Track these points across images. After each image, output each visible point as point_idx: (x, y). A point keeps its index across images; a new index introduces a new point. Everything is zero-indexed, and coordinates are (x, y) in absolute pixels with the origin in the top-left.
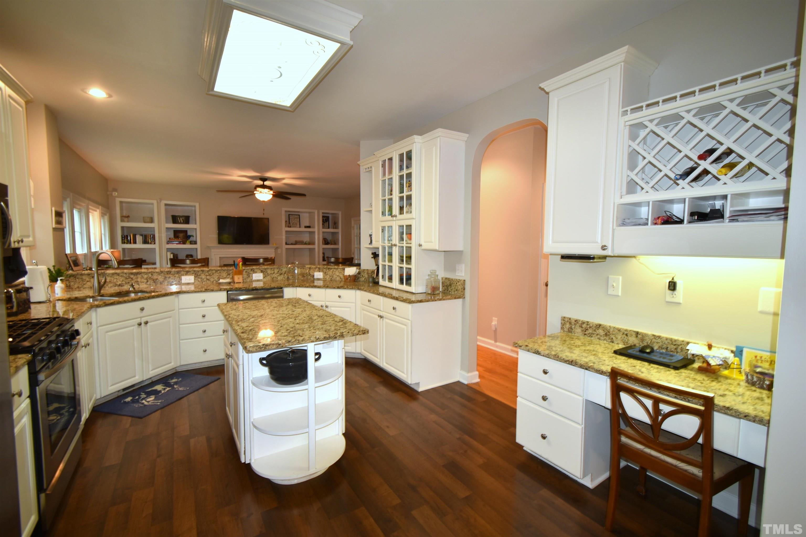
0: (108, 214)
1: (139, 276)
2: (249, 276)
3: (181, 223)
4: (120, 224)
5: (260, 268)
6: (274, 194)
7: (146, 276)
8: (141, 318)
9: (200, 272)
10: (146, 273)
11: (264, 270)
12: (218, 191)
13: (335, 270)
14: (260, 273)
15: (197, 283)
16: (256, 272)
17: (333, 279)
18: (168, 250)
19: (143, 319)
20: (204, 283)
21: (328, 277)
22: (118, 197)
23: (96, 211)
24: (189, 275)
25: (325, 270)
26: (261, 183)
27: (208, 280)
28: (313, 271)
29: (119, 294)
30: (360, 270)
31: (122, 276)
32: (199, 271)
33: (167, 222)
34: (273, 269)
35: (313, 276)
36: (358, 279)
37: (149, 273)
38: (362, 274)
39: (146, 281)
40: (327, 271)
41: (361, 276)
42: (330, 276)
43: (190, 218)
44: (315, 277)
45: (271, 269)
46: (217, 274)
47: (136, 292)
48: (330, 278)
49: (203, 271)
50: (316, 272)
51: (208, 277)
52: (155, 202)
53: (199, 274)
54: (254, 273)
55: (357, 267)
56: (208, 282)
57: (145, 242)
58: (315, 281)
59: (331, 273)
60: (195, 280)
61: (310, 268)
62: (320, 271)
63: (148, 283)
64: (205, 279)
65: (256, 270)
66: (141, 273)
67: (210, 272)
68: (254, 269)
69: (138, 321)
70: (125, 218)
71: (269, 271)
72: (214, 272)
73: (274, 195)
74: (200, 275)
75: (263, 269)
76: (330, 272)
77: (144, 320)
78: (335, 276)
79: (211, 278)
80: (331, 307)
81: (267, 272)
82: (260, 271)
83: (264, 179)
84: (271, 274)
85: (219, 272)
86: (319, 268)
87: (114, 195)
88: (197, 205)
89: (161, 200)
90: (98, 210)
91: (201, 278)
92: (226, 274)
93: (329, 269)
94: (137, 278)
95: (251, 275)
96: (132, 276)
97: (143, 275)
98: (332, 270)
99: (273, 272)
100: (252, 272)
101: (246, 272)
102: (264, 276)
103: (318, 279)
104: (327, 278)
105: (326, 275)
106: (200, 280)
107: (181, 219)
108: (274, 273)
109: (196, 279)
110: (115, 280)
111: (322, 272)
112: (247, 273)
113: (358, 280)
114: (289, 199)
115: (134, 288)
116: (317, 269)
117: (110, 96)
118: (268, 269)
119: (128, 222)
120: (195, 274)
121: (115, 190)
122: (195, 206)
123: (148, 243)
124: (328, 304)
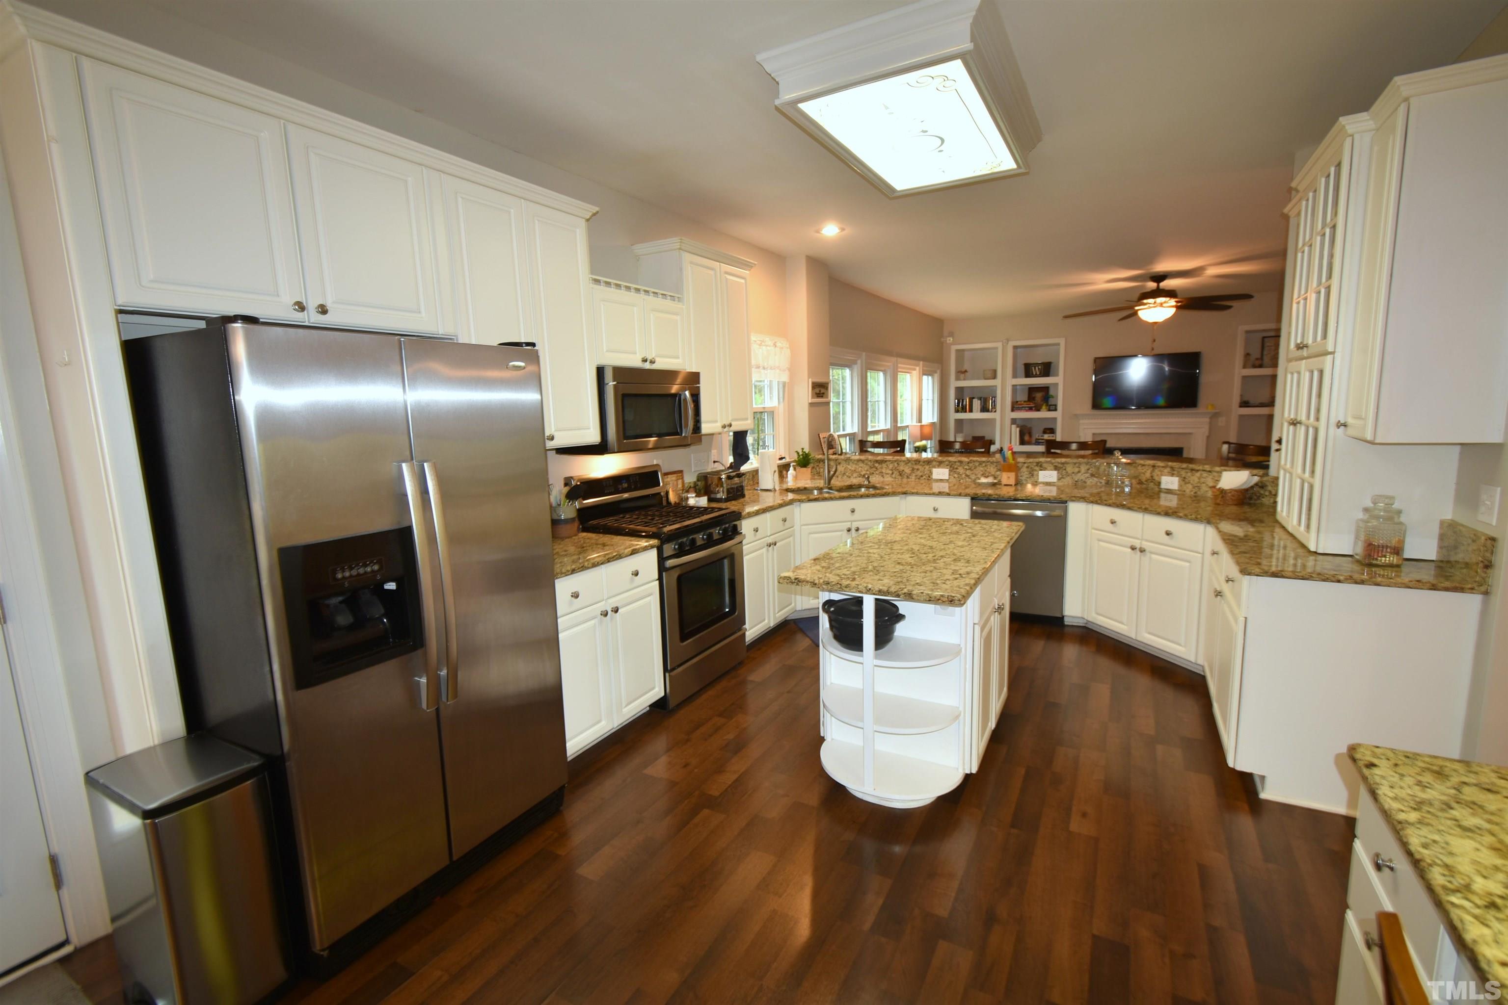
0: (939, 371)
1: (884, 465)
2: (1033, 475)
3: (1036, 376)
4: (954, 384)
5: (1053, 461)
6: (1179, 304)
7: (891, 466)
8: (852, 521)
9: (957, 463)
10: (892, 462)
11: (1060, 465)
12: (1066, 317)
13: (1205, 474)
14: (1052, 470)
15: (953, 480)
16: (1045, 469)
17: (1199, 493)
18: (1014, 421)
19: (854, 523)
20: (962, 481)
21: (1188, 489)
22: (954, 344)
23: (915, 369)
24: (943, 468)
25: (1183, 473)
26: (1152, 285)
27: (967, 476)
28: (1159, 473)
29: (850, 488)
30: (1265, 479)
31: (866, 464)
32: (955, 462)
33: (1015, 376)
34: (1077, 465)
35: (1159, 483)
36: (1258, 498)
37: (895, 461)
38: (1270, 488)
39: (891, 472)
40: (1189, 474)
41: (1267, 493)
42: (1194, 487)
43: (1052, 365)
44: (1163, 486)
45: (1075, 464)
46: (982, 469)
47: (867, 487)
48: (1194, 490)
49: (961, 462)
50: (1165, 475)
51: (968, 472)
52: (999, 345)
53: (956, 467)
54: (1041, 470)
55: (1255, 471)
56: (967, 479)
57: (984, 409)
58: (1163, 495)
59: (1196, 480)
60: (950, 475)
61: (1154, 466)
62: (1173, 475)
63: (894, 476)
64: (964, 476)
65: (1045, 465)
66: (886, 461)
67: (971, 465)
68: (1041, 462)
69: (848, 525)
70: (961, 373)
71: (1070, 469)
72: (977, 464)
73: (1177, 307)
74: (957, 469)
75: (1059, 463)
76: (1195, 478)
77: (855, 525)
78: (1204, 488)
79: (972, 474)
80: (1151, 553)
81: (1065, 469)
82: (1052, 467)
83: (1160, 278)
84: (1073, 473)
85: (984, 465)
86: (1172, 468)
87: (948, 342)
88: (1062, 342)
89: (1008, 340)
90: (917, 368)
91: (959, 474)
92: (995, 470)
93: (1192, 470)
94: (882, 468)
95: (1035, 473)
96: (877, 465)
97: (888, 463)
98: (1198, 474)
99: (1077, 470)
100: (1037, 468)
101: (1028, 467)
102: (1061, 476)
103: (1169, 491)
104: (1188, 491)
105: (1186, 483)
106: (956, 476)
107: (1037, 368)
108: (1079, 472)
109: (952, 473)
110: (860, 469)
111: (1177, 476)
112: (1029, 469)
113: (1258, 502)
114: (1229, 307)
115: (869, 482)
116: (1168, 469)
117: (843, 229)
118: (1067, 463)
119: (964, 379)
120: (951, 467)
121: (951, 334)
122: (1058, 344)
123: (988, 411)
124: (1146, 545)
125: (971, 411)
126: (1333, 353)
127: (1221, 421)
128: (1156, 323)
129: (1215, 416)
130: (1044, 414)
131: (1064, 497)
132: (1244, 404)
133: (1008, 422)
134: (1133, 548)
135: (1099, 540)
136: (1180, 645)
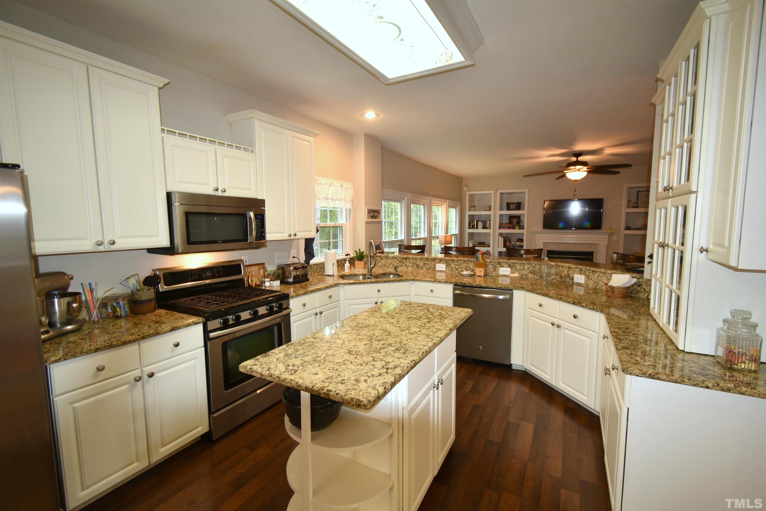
0: (459, 206)
1: (408, 261)
2: (496, 270)
3: (513, 210)
4: (468, 213)
5: (508, 262)
6: (589, 170)
7: (412, 261)
8: (378, 298)
9: (450, 261)
10: (412, 259)
11: (512, 264)
12: (525, 176)
13: (601, 275)
14: (507, 267)
15: (448, 271)
16: (503, 267)
17: (597, 286)
18: (501, 234)
20: (453, 272)
21: (591, 283)
22: (468, 191)
23: (444, 204)
24: (442, 263)
25: (587, 273)
26: (574, 159)
27: (456, 269)
28: (573, 272)
29: (384, 274)
30: (641, 280)
31: (398, 260)
32: (449, 260)
33: (501, 209)
34: (522, 264)
35: (573, 279)
36: (637, 293)
37: (414, 258)
38: (644, 287)
39: (411, 265)
40: (591, 274)
41: (642, 290)
42: (594, 283)
43: (522, 204)
44: (575, 280)
45: (521, 264)
46: (465, 265)
47: (394, 275)
48: (595, 285)
49: (453, 260)
50: (577, 274)
51: (457, 267)
52: (492, 192)
53: (449, 263)
54: (501, 267)
55: (634, 275)
56: (456, 271)
57: (484, 227)
58: (575, 287)
59: (596, 278)
60: (446, 268)
61: (569, 267)
62: (581, 274)
63: (413, 267)
64: (454, 269)
65: (503, 264)
66: (409, 258)
67: (458, 262)
68: (500, 262)
69: (376, 300)
70: (472, 207)
71: (518, 267)
72: (462, 262)
73: (588, 172)
74: (450, 264)
75: (511, 263)
76: (595, 277)
77: (380, 300)
78: (601, 284)
79: (459, 268)
80: (564, 328)
81: (515, 267)
82: (508, 266)
83: (578, 154)
84: (520, 269)
85: (466, 262)
86: (581, 270)
87: (465, 190)
88: (527, 191)
89: (497, 190)
90: (445, 204)
91: (451, 267)
92: (473, 266)
93: (593, 271)
94: (406, 262)
95: (497, 269)
96: (403, 260)
97: (410, 259)
98: (597, 274)
99: (522, 268)
100: (498, 266)
101: (492, 265)
102: (513, 271)
103: (579, 284)
104: (590, 285)
105: (589, 280)
106: (450, 269)
107: (513, 205)
108: (524, 269)
109: (447, 267)
110: (394, 262)
111: (584, 275)
112: (493, 266)
113: (637, 295)
114: (618, 173)
115: (396, 271)
116: (579, 270)
117: (378, 115)
118: (517, 263)
119: (474, 211)
120: (447, 263)
121: (467, 186)
122: (525, 193)
123: (487, 228)
124: (560, 323)
125: (477, 228)
126: (696, 192)
127: (615, 238)
128: (576, 180)
129: (611, 234)
130: (517, 231)
131: (511, 287)
132: (628, 228)
133: (497, 235)
134: (553, 324)
135: (532, 316)
136: (583, 394)
